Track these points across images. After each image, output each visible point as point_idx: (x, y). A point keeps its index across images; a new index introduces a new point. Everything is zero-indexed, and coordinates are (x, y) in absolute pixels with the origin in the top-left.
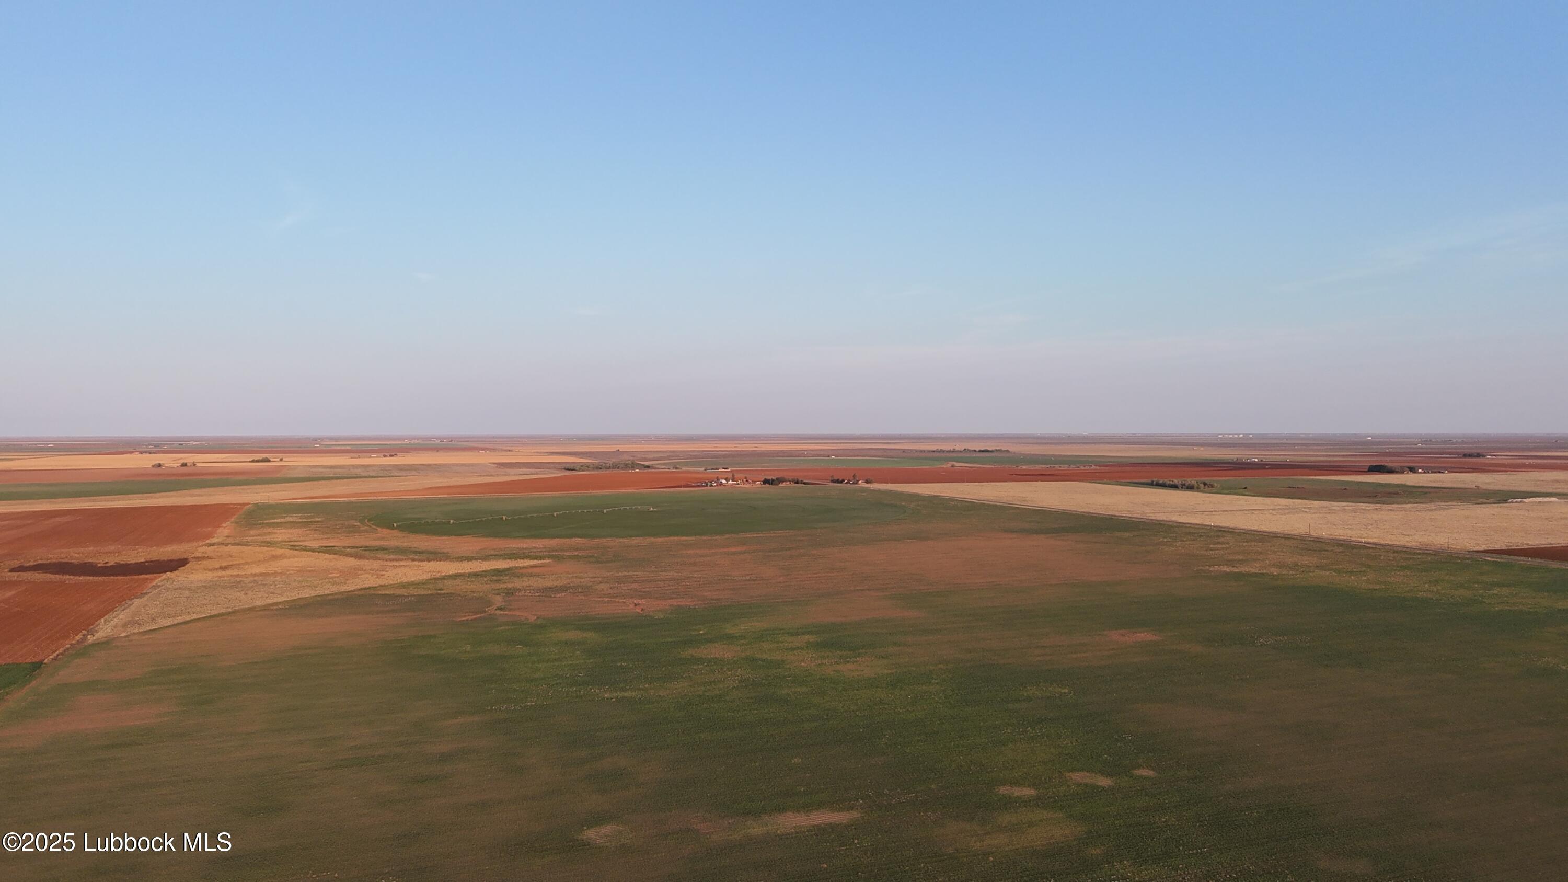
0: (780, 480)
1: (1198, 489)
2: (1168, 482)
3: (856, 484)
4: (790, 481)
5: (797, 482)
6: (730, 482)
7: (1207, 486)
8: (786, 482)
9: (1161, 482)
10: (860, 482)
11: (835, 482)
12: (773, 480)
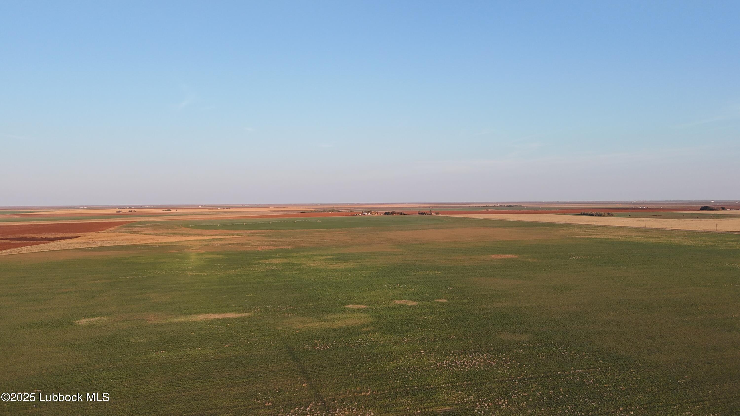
0: (392, 213)
1: (604, 216)
2: (589, 213)
3: (431, 214)
4: (397, 213)
5: (401, 214)
6: (369, 214)
7: (609, 215)
8: (396, 213)
9: (586, 213)
10: (433, 214)
11: (421, 214)
12: (389, 213)
